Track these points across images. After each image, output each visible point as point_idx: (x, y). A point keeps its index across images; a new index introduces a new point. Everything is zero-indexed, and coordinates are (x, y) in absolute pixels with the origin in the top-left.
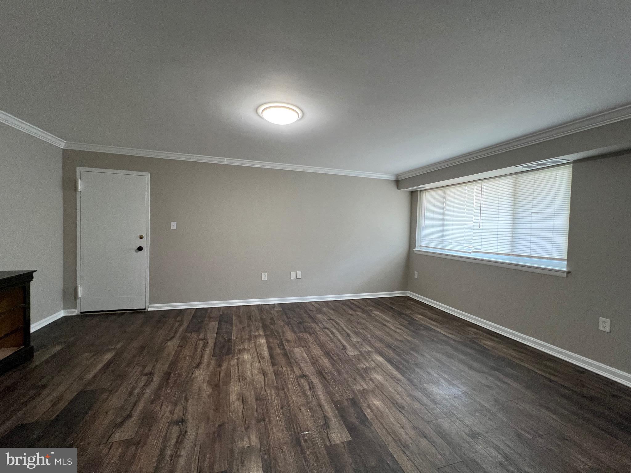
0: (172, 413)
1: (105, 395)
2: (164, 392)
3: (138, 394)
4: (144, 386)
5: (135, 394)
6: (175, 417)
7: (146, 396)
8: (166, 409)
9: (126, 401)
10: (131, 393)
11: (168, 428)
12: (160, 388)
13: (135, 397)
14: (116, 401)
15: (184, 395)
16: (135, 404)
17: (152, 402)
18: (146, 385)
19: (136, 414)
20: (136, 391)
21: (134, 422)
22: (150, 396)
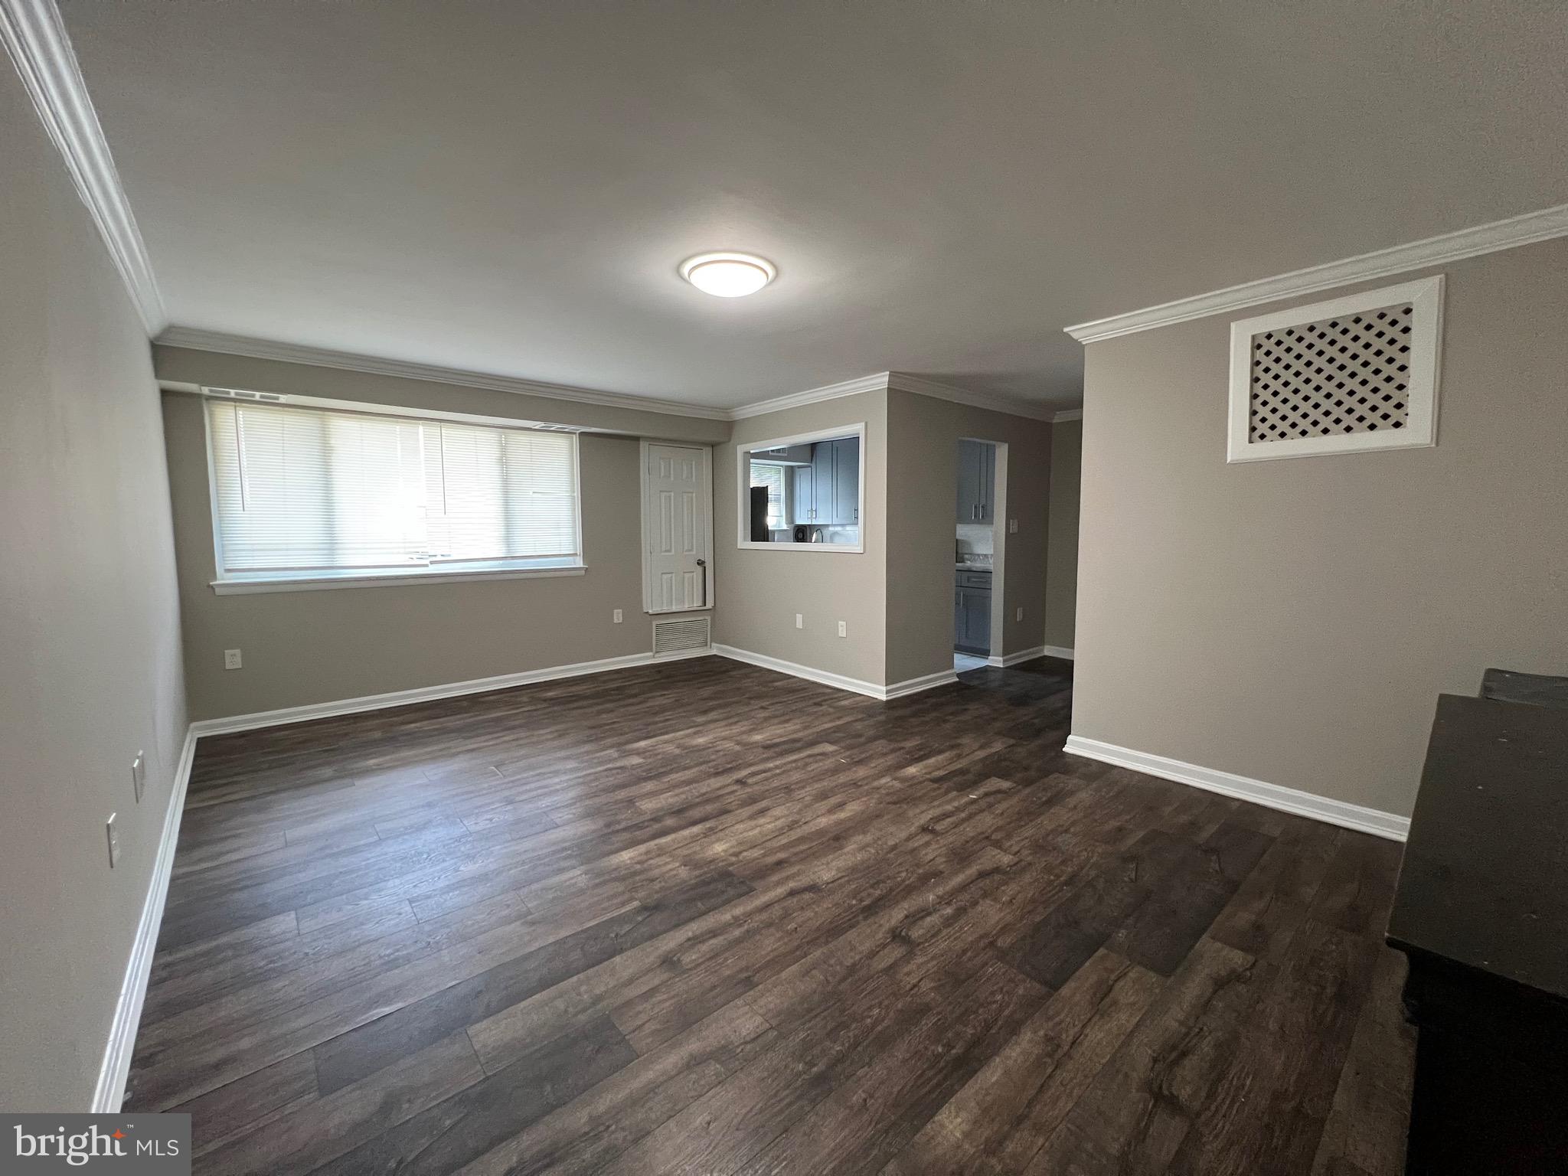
0: (927, 844)
1: (1004, 942)
2: (910, 878)
3: (949, 903)
4: (929, 914)
5: (954, 906)
6: (927, 838)
7: (940, 891)
8: (929, 853)
9: (975, 904)
10: (961, 911)
11: (947, 832)
12: (909, 891)
13: (958, 901)
14: (991, 914)
15: (891, 855)
16: (963, 888)
17: (937, 874)
18: (925, 912)
19: (972, 871)
20: (949, 911)
21: (979, 862)
22: (936, 885)
